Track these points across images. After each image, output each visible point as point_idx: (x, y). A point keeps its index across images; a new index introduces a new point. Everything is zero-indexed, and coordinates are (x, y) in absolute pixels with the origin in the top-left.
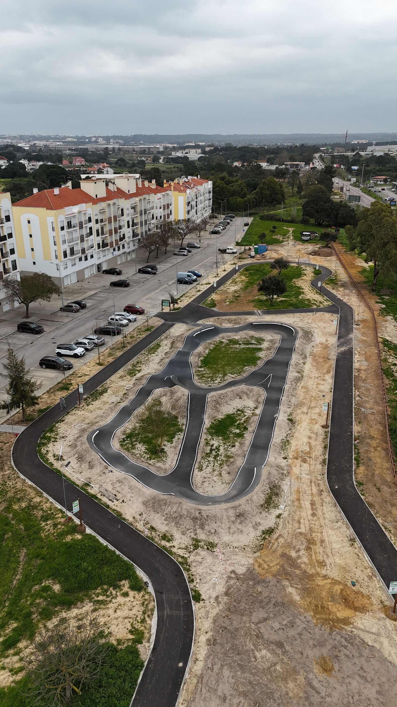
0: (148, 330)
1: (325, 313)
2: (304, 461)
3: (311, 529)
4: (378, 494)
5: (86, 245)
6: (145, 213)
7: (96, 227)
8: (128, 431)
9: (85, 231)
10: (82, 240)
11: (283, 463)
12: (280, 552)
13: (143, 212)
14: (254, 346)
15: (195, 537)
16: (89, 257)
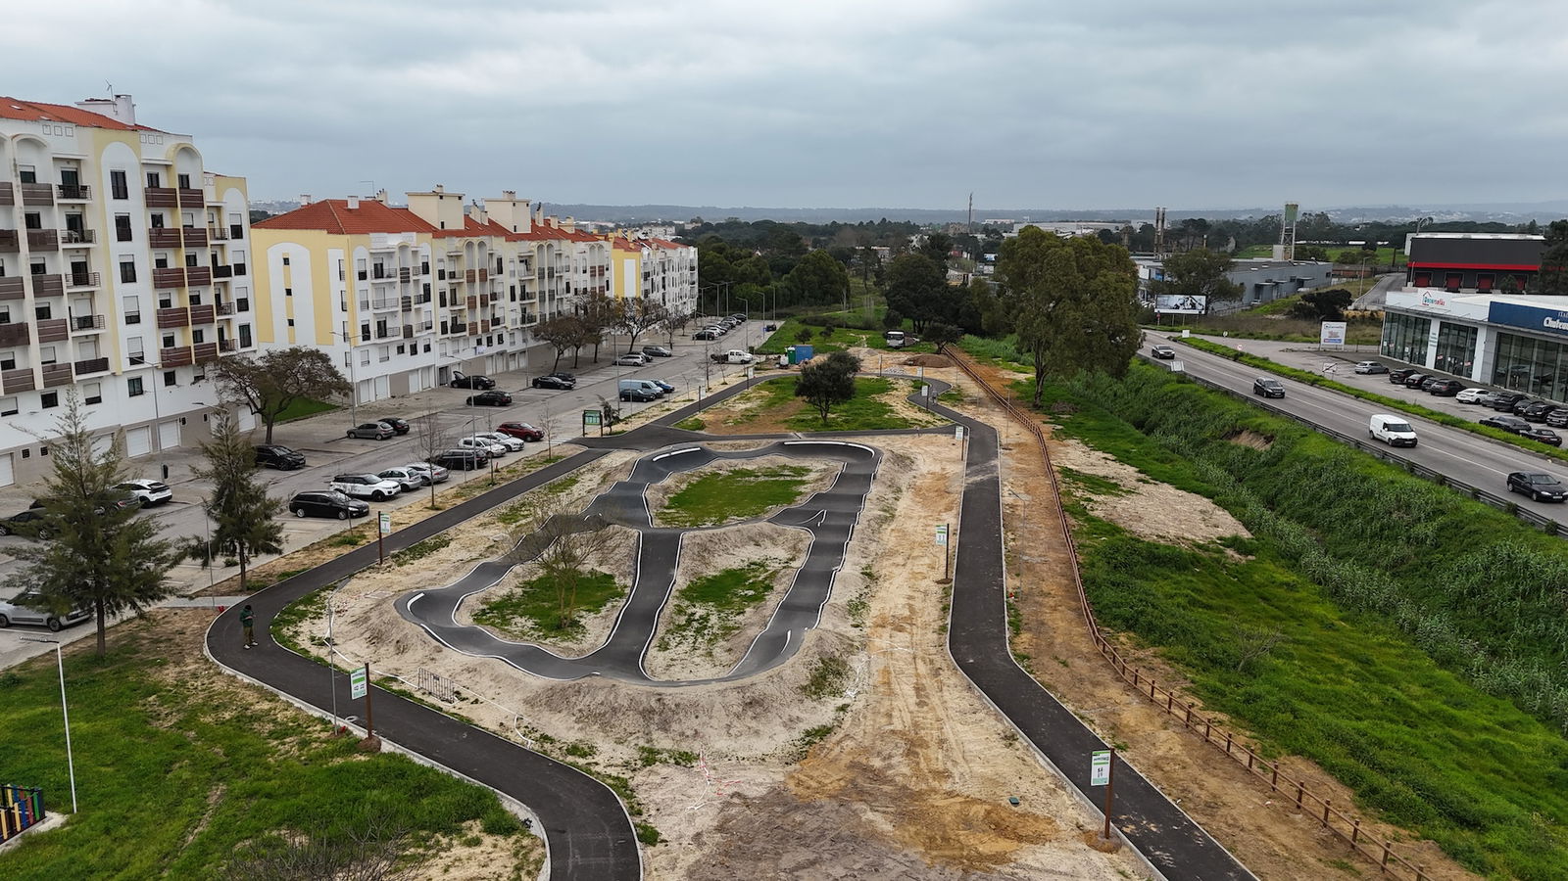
0: (549, 461)
1: (939, 436)
2: (901, 629)
3: (916, 725)
4: (1064, 670)
5: (413, 320)
6: (551, 276)
7: (438, 286)
8: (495, 599)
9: (413, 291)
10: (407, 308)
11: (853, 633)
12: (846, 760)
13: (546, 272)
14: (789, 478)
15: (646, 745)
16: (420, 349)
